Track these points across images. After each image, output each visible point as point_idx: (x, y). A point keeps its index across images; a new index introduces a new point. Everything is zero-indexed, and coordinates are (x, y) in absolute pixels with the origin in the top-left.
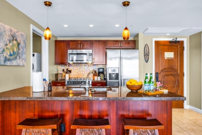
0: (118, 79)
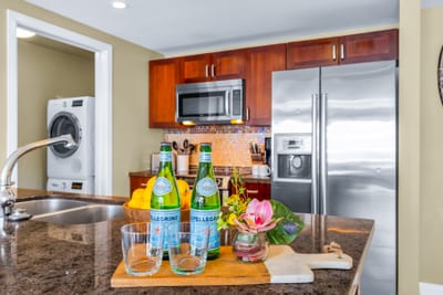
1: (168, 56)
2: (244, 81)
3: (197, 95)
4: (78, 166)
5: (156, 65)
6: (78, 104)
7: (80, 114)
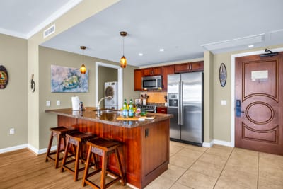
0: (177, 106)
1: (141, 68)
2: (162, 77)
3: (152, 80)
4: (113, 103)
5: (136, 71)
6: (113, 84)
7: (114, 87)
